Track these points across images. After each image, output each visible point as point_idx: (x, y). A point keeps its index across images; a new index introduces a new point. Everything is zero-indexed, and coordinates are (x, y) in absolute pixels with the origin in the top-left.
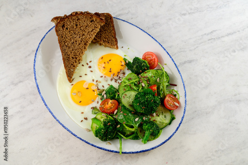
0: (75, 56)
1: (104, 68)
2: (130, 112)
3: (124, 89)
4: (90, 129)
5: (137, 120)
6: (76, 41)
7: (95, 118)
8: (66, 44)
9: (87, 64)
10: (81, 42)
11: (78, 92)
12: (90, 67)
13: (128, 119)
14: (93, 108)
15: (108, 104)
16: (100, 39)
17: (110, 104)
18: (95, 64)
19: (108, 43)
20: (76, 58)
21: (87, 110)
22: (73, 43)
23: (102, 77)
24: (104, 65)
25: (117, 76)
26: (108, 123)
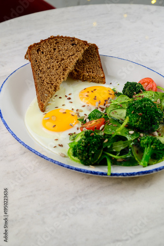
0: (51, 81)
1: (87, 96)
4: (66, 154)
5: (131, 132)
6: (53, 67)
7: (73, 142)
8: (40, 68)
9: (66, 96)
10: (59, 67)
12: (69, 99)
14: (71, 134)
15: (91, 123)
16: (83, 70)
17: (94, 122)
18: (75, 96)
19: (93, 72)
20: (52, 84)
23: (84, 106)
24: (87, 94)
25: (105, 105)
26: (90, 133)
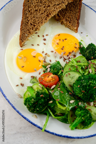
0: (34, 23)
1: (58, 44)
2: (68, 91)
3: (70, 69)
4: (23, 96)
5: (72, 102)
6: (40, 10)
7: (32, 87)
8: (30, 9)
9: (43, 36)
10: (44, 12)
11: (25, 57)
12: (45, 40)
13: (63, 97)
14: (33, 77)
15: (48, 77)
16: (64, 17)
17: (51, 78)
18: (50, 39)
19: (70, 22)
20: (34, 26)
21: (27, 77)
22: (37, 10)
23: (52, 52)
24: (58, 41)
25: (68, 56)
26: (41, 94)
